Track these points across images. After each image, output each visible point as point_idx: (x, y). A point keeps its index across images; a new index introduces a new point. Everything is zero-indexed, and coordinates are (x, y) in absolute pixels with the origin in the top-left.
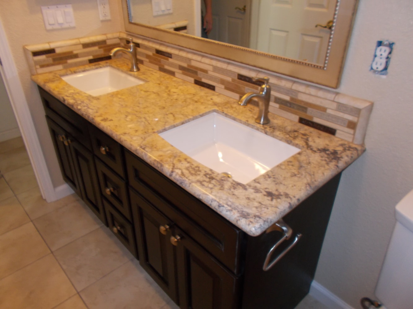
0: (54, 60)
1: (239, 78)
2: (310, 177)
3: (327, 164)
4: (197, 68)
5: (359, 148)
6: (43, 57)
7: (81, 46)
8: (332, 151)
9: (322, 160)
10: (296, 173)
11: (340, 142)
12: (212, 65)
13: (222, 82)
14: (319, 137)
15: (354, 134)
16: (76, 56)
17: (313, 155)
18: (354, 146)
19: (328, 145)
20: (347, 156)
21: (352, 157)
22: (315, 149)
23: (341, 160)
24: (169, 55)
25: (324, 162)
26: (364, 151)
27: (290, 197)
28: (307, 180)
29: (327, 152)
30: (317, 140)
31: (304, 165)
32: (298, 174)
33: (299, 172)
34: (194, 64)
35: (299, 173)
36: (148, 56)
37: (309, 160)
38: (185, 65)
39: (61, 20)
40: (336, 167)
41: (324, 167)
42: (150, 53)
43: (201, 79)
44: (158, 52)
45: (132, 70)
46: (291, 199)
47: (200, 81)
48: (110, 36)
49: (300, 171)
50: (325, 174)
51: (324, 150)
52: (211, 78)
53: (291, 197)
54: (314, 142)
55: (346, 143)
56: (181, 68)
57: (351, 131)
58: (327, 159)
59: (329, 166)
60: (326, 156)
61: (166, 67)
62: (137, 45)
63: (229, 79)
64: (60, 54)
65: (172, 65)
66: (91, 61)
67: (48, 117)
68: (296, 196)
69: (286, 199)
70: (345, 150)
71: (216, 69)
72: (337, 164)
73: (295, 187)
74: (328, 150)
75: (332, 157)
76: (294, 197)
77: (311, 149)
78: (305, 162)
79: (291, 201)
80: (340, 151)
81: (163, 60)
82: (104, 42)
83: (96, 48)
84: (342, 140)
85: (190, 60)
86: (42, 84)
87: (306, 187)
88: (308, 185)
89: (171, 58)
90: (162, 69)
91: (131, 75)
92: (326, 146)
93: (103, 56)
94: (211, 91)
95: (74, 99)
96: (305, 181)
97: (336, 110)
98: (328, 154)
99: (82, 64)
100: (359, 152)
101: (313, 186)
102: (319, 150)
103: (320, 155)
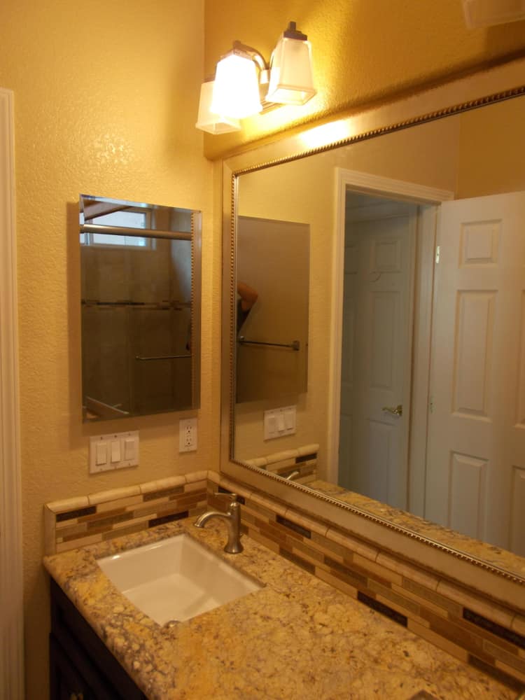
0: (90, 525)
1: (465, 616)
4: (366, 572)
6: (73, 522)
7: (141, 497)
12: (403, 577)
13: (425, 614)
16: (129, 516)
24: (307, 533)
34: (357, 560)
36: (258, 523)
38: (339, 559)
39: (116, 457)
42: (266, 520)
43: (374, 594)
44: (280, 519)
45: (226, 550)
47: (373, 597)
48: (191, 476)
52: (398, 599)
56: (328, 561)
61: (296, 551)
62: (240, 500)
63: (444, 613)
64: (102, 515)
65: (311, 551)
66: (152, 523)
67: (53, 638)
71: (408, 583)
81: (291, 537)
82: (180, 488)
83: (166, 499)
85: (352, 552)
86: (62, 580)
89: (309, 537)
90: (285, 553)
91: (226, 561)
93: (175, 513)
94: (397, 627)
95: (125, 635)
99: (137, 528)
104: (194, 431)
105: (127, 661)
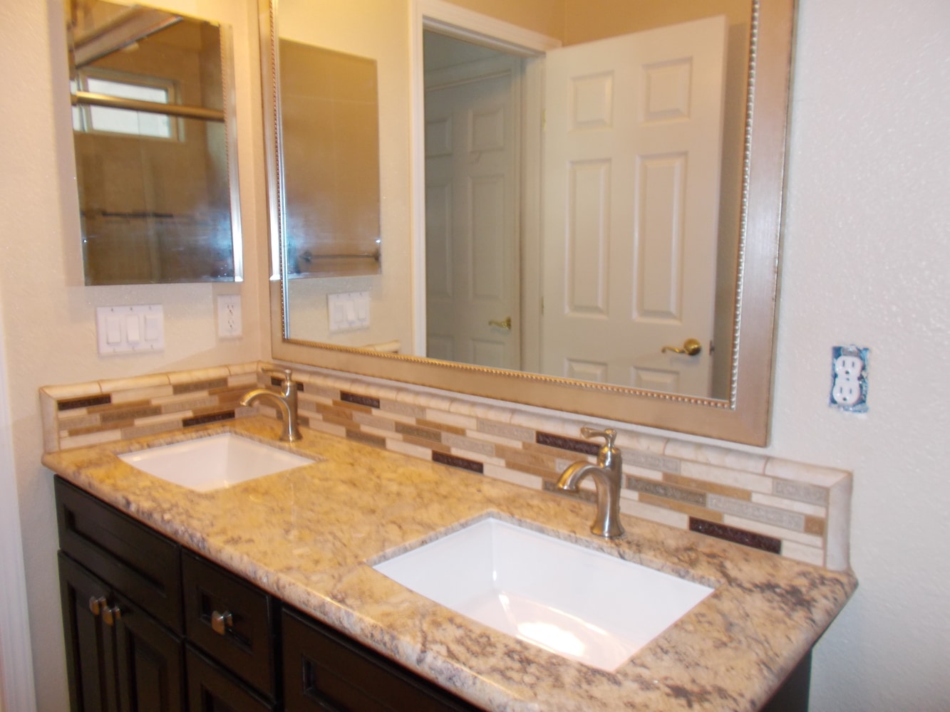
0: (105, 419)
1: (538, 441)
2: (761, 647)
3: (789, 616)
4: (439, 426)
5: (844, 580)
6: (81, 412)
7: (170, 390)
8: (788, 588)
9: (774, 608)
10: (725, 639)
11: (797, 569)
12: (477, 418)
13: (500, 452)
14: (747, 560)
15: (824, 547)
16: (157, 411)
17: (748, 598)
18: (829, 575)
19: (773, 576)
20: (825, 597)
21: (835, 599)
22: (747, 585)
23: (814, 606)
24: (374, 403)
25: (780, 613)
26: (855, 585)
27: (731, 696)
28: (757, 654)
29: (778, 590)
30: (746, 568)
31: (736, 621)
32: (731, 642)
33: (730, 637)
34: (431, 416)
35: (731, 639)
36: (320, 408)
37: (743, 608)
38: (411, 421)
39: (134, 336)
40: (808, 621)
41: (785, 623)
42: (328, 401)
43: (449, 449)
44: (346, 396)
45: (283, 438)
46: (735, 700)
47: (447, 453)
48: (235, 370)
49: (732, 635)
50: (793, 638)
51: (769, 587)
52: (474, 446)
53: (735, 695)
54: (740, 570)
55: (811, 570)
56: (401, 428)
57: (817, 541)
58: (783, 605)
59: (794, 620)
60: (778, 598)
61: (365, 429)
62: (299, 386)
63: (518, 445)
64: (120, 406)
65: (380, 423)
66: (187, 423)
67: (64, 555)
68: (744, 692)
69: (725, 702)
70: (813, 585)
71: (484, 425)
72: (810, 615)
73: (733, 672)
74: (778, 586)
75: (794, 600)
76: (742, 695)
77: (740, 586)
78: (736, 613)
79: (738, 705)
80: (805, 586)
81: (358, 415)
82: (223, 381)
83: (203, 394)
84: (798, 563)
85: (423, 409)
86: (69, 471)
87: (761, 670)
88: (762, 666)
89: (378, 407)
90: (354, 435)
91: (281, 448)
92: (770, 578)
93: (216, 411)
94: (472, 476)
95: (154, 500)
96: (754, 657)
97: (772, 495)
98: (781, 595)
99: (168, 429)
100: (847, 588)
101: (775, 668)
102: (756, 586)
103: (764, 597)
104: (237, 312)
105: (157, 516)
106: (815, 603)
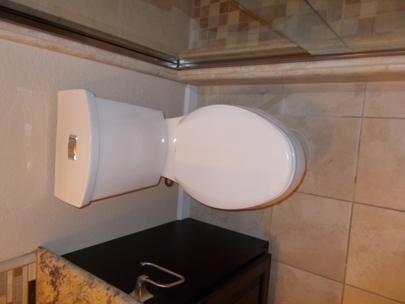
2: (83, 287)
3: (65, 276)
5: (40, 254)
8: (52, 276)
9: (64, 282)
10: (85, 302)
11: (41, 272)
14: (43, 293)
15: (27, 265)
17: (62, 293)
18: (39, 259)
19: (47, 282)
20: (51, 261)
21: (50, 257)
22: (56, 293)
23: (57, 266)
25: (65, 280)
26: (41, 248)
27: (109, 299)
28: (87, 289)
29: (54, 280)
30: (47, 294)
31: (75, 297)
32: (86, 299)
33: (84, 300)
35: (84, 299)
37: (68, 294)
40: (65, 268)
41: (69, 278)
46: (110, 297)
49: (82, 299)
50: (75, 275)
51: (53, 284)
53: (108, 297)
54: (49, 296)
55: (39, 267)
57: (25, 270)
58: (61, 278)
59: (67, 274)
60: (58, 280)
68: (105, 294)
69: (112, 301)
70: (46, 266)
72: (62, 268)
73: (99, 298)
74: (52, 280)
75: (57, 274)
76: (107, 294)
77: (57, 296)
78: (71, 298)
79: (111, 295)
80: (48, 270)
84: (37, 272)
87: (94, 287)
88: (92, 286)
92: (49, 283)
96: (89, 290)
97: (6, 295)
98: (56, 279)
100: (44, 252)
101: (91, 281)
102: (55, 289)
103: (60, 286)
106: (56, 266)
